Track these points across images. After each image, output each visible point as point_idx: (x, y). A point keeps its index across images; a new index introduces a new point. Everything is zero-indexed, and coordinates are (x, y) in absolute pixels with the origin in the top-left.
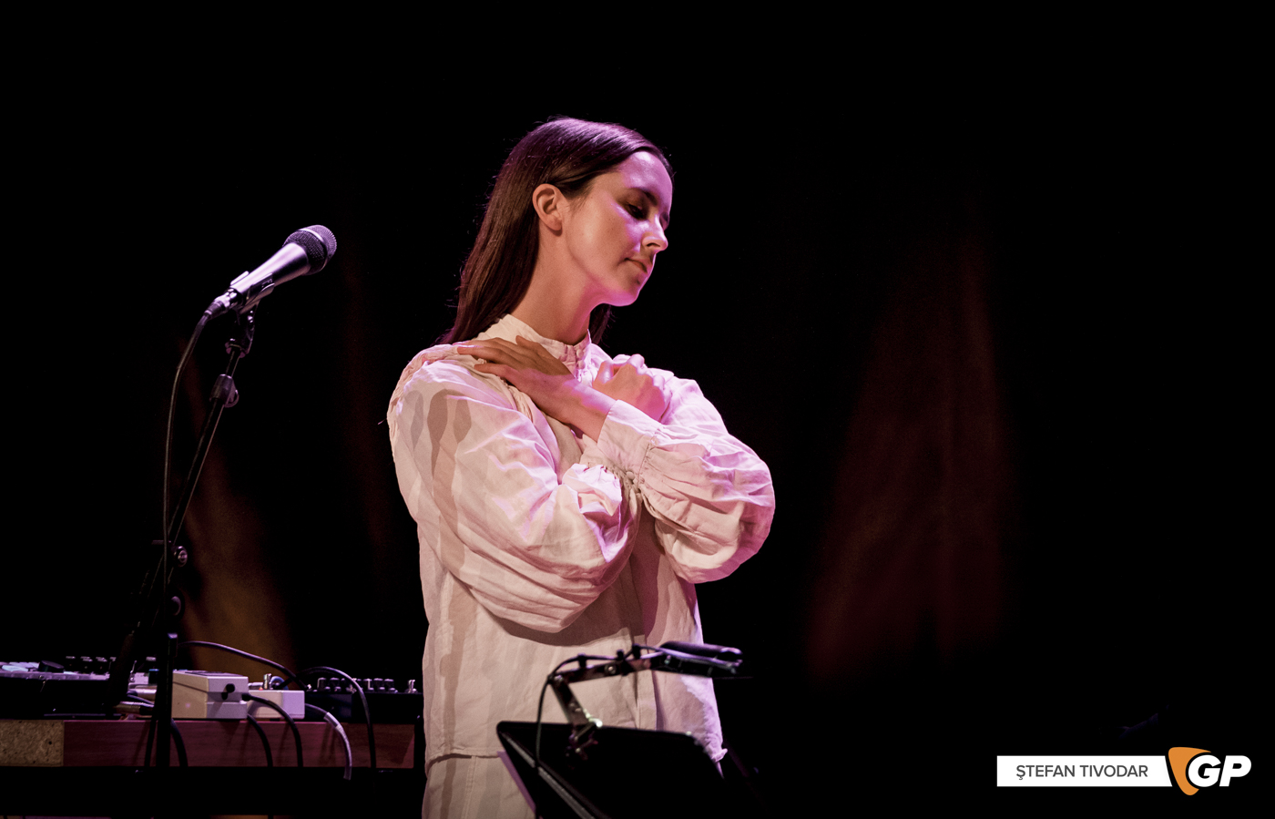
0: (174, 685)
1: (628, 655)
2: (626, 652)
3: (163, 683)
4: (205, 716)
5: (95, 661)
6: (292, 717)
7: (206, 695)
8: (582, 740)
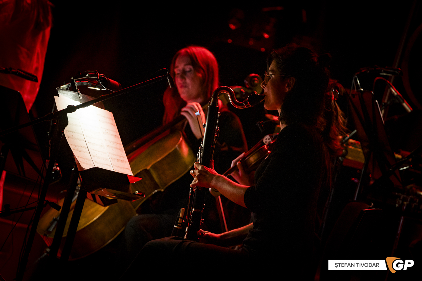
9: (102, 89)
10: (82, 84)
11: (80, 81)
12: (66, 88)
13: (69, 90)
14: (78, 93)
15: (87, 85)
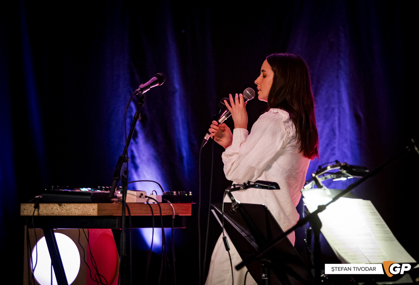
0: (127, 194)
1: (247, 184)
2: (246, 183)
3: (124, 193)
4: (135, 202)
5: (106, 188)
6: (159, 202)
7: (135, 196)
8: (235, 207)
9: (349, 178)
10: (326, 178)
11: (323, 175)
12: (311, 187)
13: (315, 188)
14: (325, 189)
15: (331, 178)
